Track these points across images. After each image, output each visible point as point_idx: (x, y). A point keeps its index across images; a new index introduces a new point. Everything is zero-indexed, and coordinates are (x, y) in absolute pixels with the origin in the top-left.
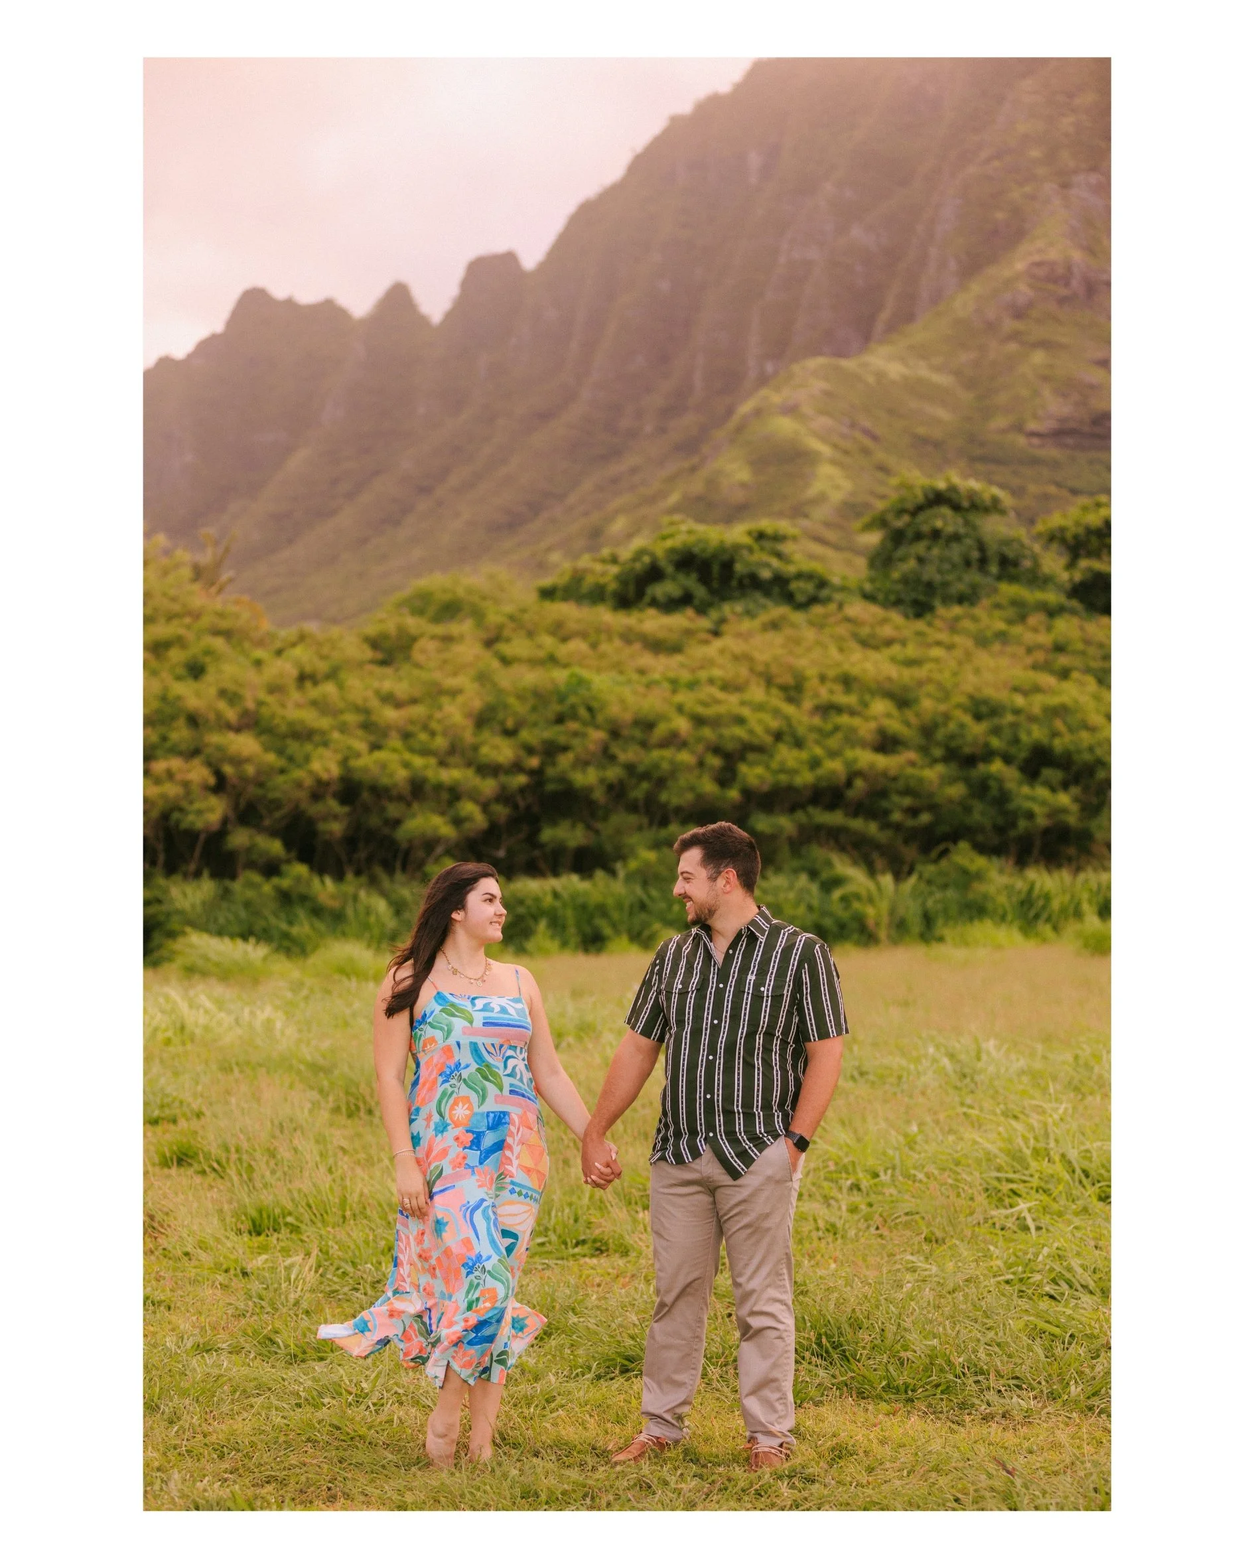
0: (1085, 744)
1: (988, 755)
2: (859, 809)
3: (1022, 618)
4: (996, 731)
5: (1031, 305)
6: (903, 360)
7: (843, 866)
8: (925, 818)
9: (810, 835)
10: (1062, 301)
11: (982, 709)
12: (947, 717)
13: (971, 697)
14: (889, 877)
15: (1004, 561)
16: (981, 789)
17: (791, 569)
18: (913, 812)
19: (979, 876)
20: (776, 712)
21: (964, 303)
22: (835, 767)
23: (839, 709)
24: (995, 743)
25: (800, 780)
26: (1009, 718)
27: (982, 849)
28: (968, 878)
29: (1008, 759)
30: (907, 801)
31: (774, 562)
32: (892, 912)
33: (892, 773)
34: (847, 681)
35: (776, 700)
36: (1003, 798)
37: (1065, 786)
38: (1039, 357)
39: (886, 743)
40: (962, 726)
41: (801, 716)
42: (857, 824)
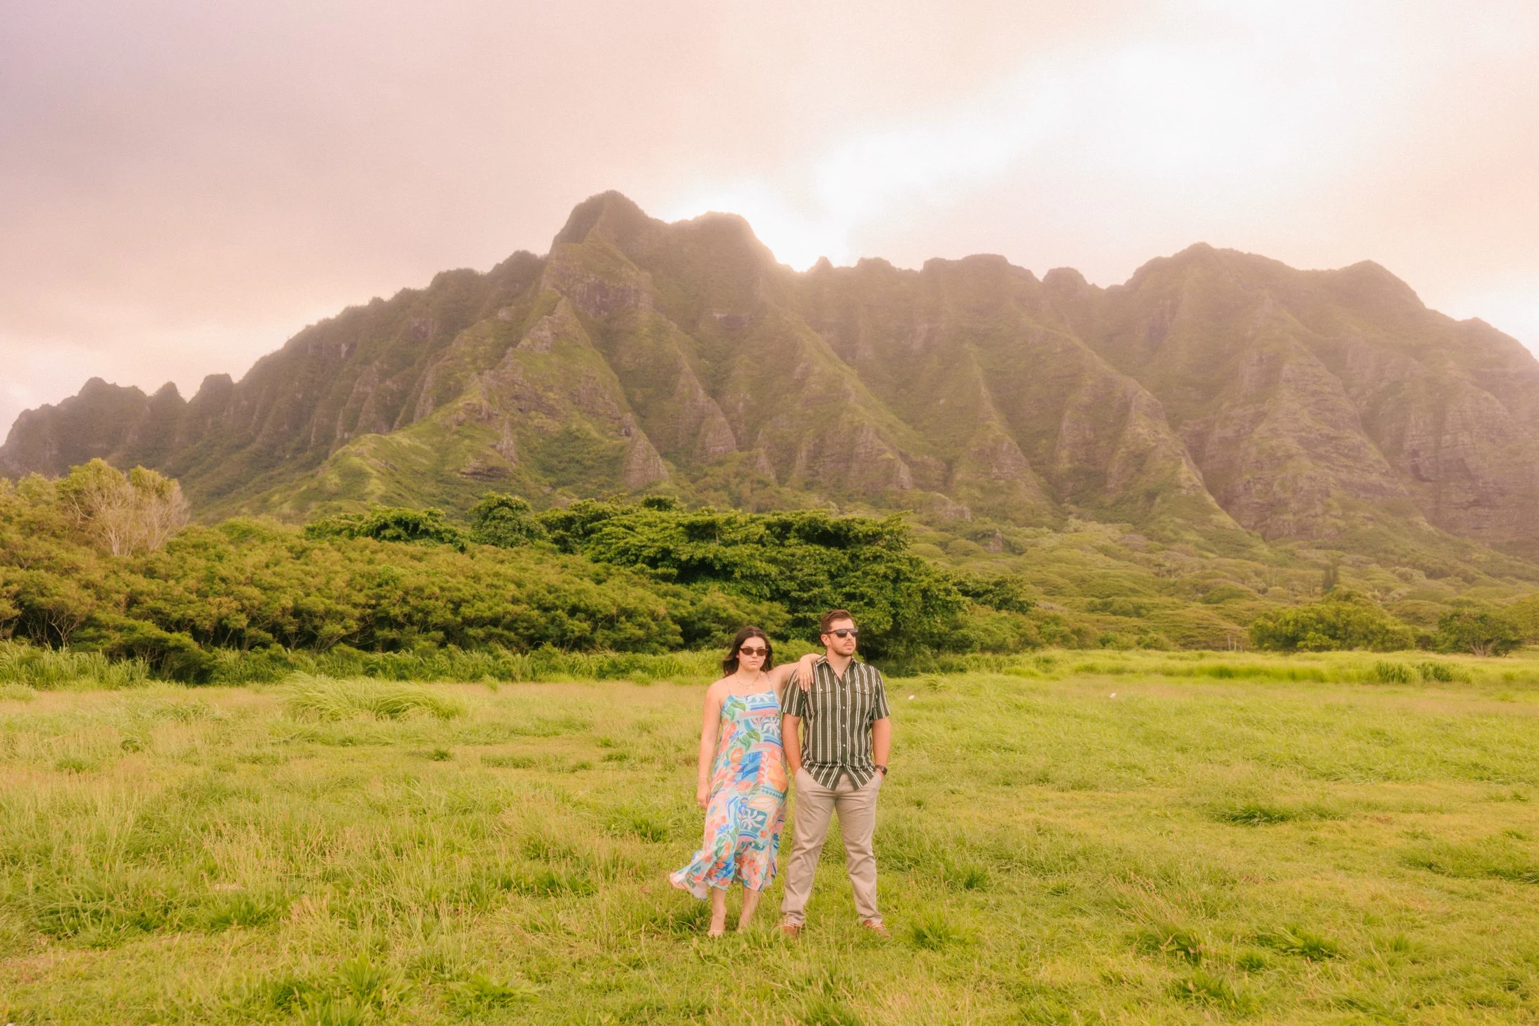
0: (593, 604)
1: (556, 608)
3: (545, 554)
4: (558, 598)
5: (464, 421)
6: (409, 438)
8: (532, 632)
9: (489, 637)
10: (478, 420)
11: (552, 589)
12: (538, 592)
13: (547, 585)
15: (528, 530)
16: (552, 621)
18: (527, 629)
20: (471, 587)
21: (436, 418)
22: (499, 609)
23: (496, 587)
24: (558, 603)
26: (562, 593)
27: (555, 645)
28: (550, 656)
29: (563, 610)
30: (525, 625)
33: (519, 613)
34: (498, 576)
35: (470, 582)
36: (561, 625)
37: (585, 620)
38: (467, 442)
39: (516, 601)
40: (544, 595)
41: (482, 588)
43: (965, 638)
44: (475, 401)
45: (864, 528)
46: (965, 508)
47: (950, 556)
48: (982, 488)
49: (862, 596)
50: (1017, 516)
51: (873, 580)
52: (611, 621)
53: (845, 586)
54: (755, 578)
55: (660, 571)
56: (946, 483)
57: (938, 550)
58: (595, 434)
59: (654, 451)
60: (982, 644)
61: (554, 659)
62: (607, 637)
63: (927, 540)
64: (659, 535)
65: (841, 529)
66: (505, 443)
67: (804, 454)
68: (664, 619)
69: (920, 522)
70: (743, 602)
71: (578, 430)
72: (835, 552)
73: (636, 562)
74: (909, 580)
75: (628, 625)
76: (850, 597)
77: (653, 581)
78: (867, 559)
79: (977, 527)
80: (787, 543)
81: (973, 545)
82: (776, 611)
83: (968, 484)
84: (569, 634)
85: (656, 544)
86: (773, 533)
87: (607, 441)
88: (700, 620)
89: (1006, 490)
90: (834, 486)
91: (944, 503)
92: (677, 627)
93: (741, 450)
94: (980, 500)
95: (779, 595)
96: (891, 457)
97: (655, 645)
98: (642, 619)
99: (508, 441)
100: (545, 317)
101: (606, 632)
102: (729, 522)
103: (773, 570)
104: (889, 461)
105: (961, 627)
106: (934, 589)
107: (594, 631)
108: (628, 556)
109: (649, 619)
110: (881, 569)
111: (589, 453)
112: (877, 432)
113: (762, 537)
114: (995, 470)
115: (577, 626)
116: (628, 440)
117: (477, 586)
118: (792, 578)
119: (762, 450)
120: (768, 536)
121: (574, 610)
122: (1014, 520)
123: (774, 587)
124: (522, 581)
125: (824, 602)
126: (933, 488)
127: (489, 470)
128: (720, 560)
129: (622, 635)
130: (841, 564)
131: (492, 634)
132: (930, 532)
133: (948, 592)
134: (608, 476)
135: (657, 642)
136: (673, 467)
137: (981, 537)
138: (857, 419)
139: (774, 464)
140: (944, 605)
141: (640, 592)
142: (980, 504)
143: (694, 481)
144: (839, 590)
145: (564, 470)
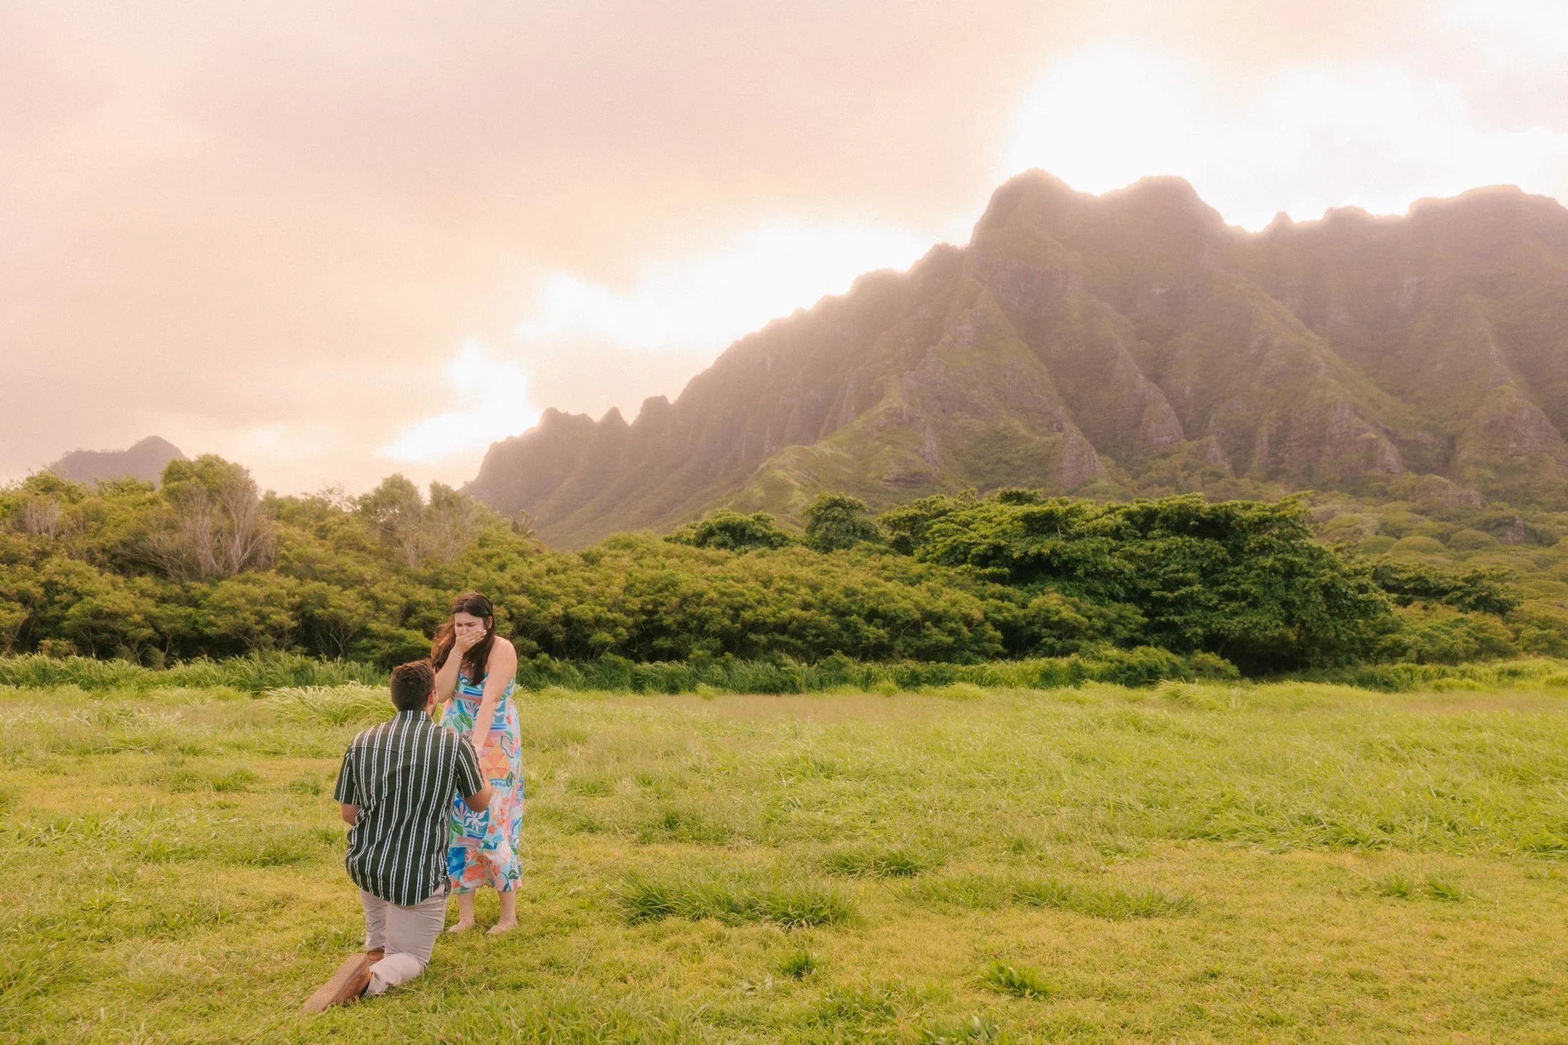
1: (851, 613)
2: (793, 635)
3: (869, 556)
4: (855, 602)
5: (886, 425)
6: (831, 447)
7: (787, 659)
8: (822, 639)
9: (773, 645)
10: (899, 424)
11: (850, 593)
12: (833, 595)
13: (844, 587)
14: (805, 664)
15: (863, 531)
16: (847, 627)
17: (771, 533)
18: (817, 636)
19: (844, 665)
20: (758, 592)
21: (857, 424)
22: (785, 614)
23: (787, 592)
24: (854, 607)
25: (768, 620)
26: (860, 597)
27: (846, 653)
28: (841, 665)
29: (859, 615)
30: (814, 632)
31: (764, 529)
32: (806, 680)
33: (809, 619)
34: (792, 579)
35: (759, 587)
36: (857, 630)
37: (884, 627)
38: (889, 448)
39: (806, 606)
40: (839, 599)
41: (770, 594)
42: (793, 641)
43: (1397, 644)
44: (895, 405)
45: (1248, 514)
46: (1473, 492)
47: (1453, 551)
48: (1496, 467)
49: (1245, 595)
50: (1545, 499)
51: (1258, 575)
52: (915, 627)
53: (1223, 584)
54: (1106, 576)
55: (988, 571)
56: (1446, 464)
57: (1437, 543)
58: (1023, 431)
59: (1088, 445)
60: (1419, 652)
61: (844, 669)
62: (909, 645)
63: (1423, 532)
64: (993, 531)
65: (1218, 516)
66: (928, 446)
67: (1265, 439)
68: (981, 624)
69: (1414, 511)
70: (1087, 604)
71: (1005, 429)
72: (1211, 544)
73: (964, 562)
74: (1307, 574)
75: (935, 630)
76: (1230, 596)
77: (980, 582)
78: (1252, 550)
79: (1490, 514)
80: (1150, 535)
81: (1484, 536)
82: (1129, 614)
83: (1477, 464)
84: (864, 642)
85: (987, 540)
86: (1133, 522)
87: (1037, 438)
88: (1029, 624)
89: (1529, 468)
90: (1304, 473)
91: (1445, 487)
92: (998, 634)
93: (1189, 439)
94: (1493, 481)
95: (1139, 597)
96: (1374, 436)
97: (967, 654)
98: (953, 625)
99: (931, 444)
100: (966, 310)
101: (908, 639)
102: (1070, 512)
103: (1129, 567)
104: (1371, 441)
105: (1391, 631)
106: (1340, 585)
107: (893, 637)
108: (956, 555)
109: (961, 624)
110: (1268, 562)
111: (1017, 452)
112: (1355, 409)
113: (1118, 528)
114: (1513, 445)
115: (874, 632)
116: (1060, 435)
117: (765, 591)
118: (1153, 576)
119: (1213, 438)
120: (1126, 528)
121: (871, 616)
122: (1541, 504)
123: (1130, 586)
124: (818, 584)
125: (1197, 604)
126: (1432, 470)
127: (912, 476)
128: (1059, 556)
129: (927, 641)
130: (1217, 559)
131: (778, 641)
132: (1428, 523)
133: (1362, 589)
134: (1038, 475)
135: (972, 651)
136: (1112, 462)
137: (1498, 526)
138: (1329, 394)
139: (1229, 453)
140: (1356, 604)
141: (959, 595)
142: (1495, 486)
143: (1135, 477)
144: (1215, 589)
145: (992, 471)
